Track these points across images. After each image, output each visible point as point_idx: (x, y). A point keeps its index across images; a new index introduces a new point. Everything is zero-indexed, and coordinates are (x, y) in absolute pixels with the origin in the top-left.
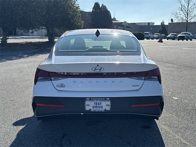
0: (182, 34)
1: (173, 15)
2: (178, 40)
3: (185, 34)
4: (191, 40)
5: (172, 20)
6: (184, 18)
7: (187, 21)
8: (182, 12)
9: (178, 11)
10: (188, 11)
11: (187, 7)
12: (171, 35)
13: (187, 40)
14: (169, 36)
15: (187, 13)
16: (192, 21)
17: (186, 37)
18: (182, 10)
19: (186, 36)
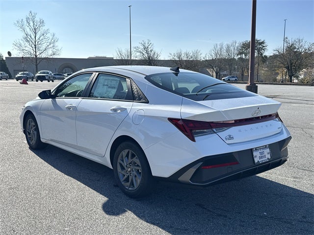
0: (41, 73)
1: (16, 47)
2: (37, 81)
3: (44, 73)
4: (53, 81)
5: (9, 53)
6: (32, 52)
7: (36, 56)
8: (27, 44)
9: (21, 42)
10: (36, 43)
11: (33, 37)
12: (21, 74)
13: (49, 81)
14: (18, 75)
15: (35, 46)
16: (44, 56)
17: (47, 78)
18: (27, 41)
19: (47, 76)
